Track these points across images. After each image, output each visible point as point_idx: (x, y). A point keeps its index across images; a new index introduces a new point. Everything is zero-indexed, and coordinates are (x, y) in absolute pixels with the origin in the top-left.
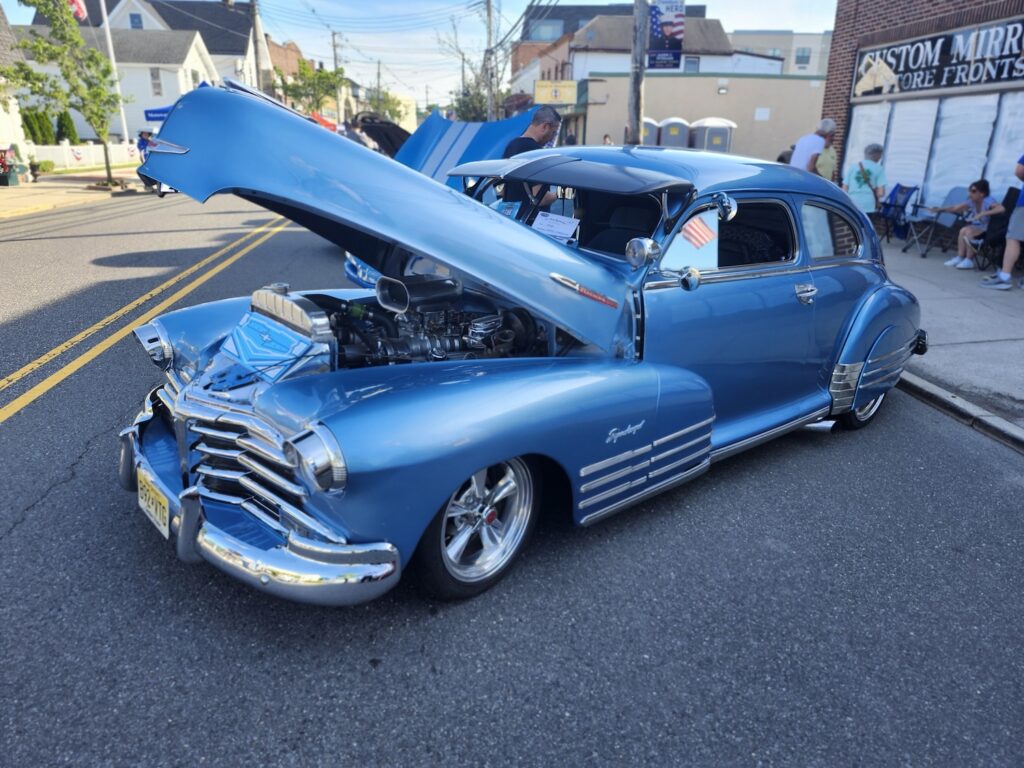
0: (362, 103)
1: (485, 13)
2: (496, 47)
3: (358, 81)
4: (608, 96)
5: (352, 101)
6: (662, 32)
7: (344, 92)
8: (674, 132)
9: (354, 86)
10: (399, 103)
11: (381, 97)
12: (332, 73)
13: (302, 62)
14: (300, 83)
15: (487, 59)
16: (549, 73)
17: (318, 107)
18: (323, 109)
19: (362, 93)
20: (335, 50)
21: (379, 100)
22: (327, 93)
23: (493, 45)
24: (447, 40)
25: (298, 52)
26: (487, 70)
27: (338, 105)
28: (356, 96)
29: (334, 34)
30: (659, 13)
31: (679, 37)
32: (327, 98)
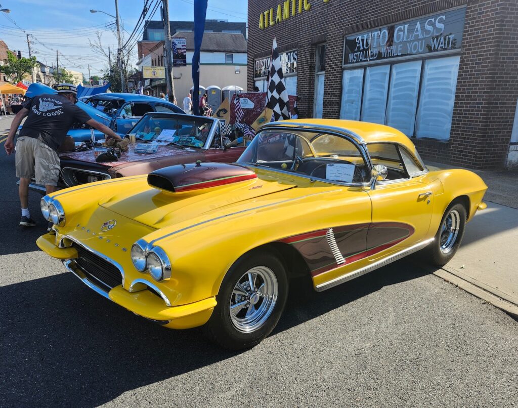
0: (47, 76)
1: (116, 30)
2: (122, 48)
3: (44, 63)
4: (181, 74)
5: (41, 74)
6: (177, 52)
7: (36, 70)
8: (214, 93)
9: (42, 66)
10: (71, 77)
11: (60, 72)
12: (28, 60)
13: (9, 53)
14: (8, 65)
15: (119, 54)
16: (155, 61)
17: (21, 79)
18: (23, 80)
19: (47, 70)
20: (29, 45)
21: (59, 74)
22: (26, 71)
23: (121, 47)
24: (95, 44)
25: (6, 47)
26: (119, 60)
27: (32, 77)
28: (44, 72)
29: (28, 35)
30: (175, 44)
31: (184, 54)
32: (26, 74)
